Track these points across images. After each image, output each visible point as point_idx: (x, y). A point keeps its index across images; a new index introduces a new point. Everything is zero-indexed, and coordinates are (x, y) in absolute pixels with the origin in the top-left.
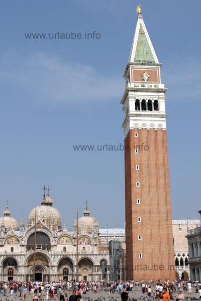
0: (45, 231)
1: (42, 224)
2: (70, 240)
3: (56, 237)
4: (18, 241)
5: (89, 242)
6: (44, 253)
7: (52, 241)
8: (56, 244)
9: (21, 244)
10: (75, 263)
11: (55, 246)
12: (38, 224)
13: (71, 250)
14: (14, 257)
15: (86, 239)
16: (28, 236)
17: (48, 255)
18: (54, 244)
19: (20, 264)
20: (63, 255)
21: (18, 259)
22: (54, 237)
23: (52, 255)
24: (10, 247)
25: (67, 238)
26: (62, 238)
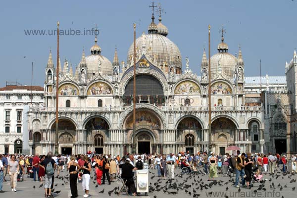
0: (153, 72)
1: (148, 62)
2: (196, 87)
3: (173, 83)
4: (110, 89)
5: (229, 91)
6: (153, 108)
7: (167, 90)
8: (172, 94)
9: (115, 94)
10: (206, 125)
11: (170, 96)
12: (142, 60)
13: (198, 103)
14: (103, 115)
15: (224, 86)
16: (126, 80)
17: (160, 113)
18: (169, 94)
19: (113, 127)
20: (186, 112)
21: (110, 118)
22: (169, 83)
23: (165, 112)
24: (96, 99)
25: (192, 85)
26: (183, 85)
